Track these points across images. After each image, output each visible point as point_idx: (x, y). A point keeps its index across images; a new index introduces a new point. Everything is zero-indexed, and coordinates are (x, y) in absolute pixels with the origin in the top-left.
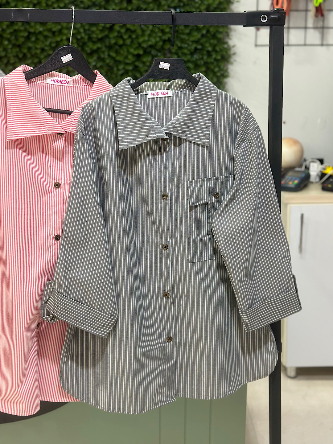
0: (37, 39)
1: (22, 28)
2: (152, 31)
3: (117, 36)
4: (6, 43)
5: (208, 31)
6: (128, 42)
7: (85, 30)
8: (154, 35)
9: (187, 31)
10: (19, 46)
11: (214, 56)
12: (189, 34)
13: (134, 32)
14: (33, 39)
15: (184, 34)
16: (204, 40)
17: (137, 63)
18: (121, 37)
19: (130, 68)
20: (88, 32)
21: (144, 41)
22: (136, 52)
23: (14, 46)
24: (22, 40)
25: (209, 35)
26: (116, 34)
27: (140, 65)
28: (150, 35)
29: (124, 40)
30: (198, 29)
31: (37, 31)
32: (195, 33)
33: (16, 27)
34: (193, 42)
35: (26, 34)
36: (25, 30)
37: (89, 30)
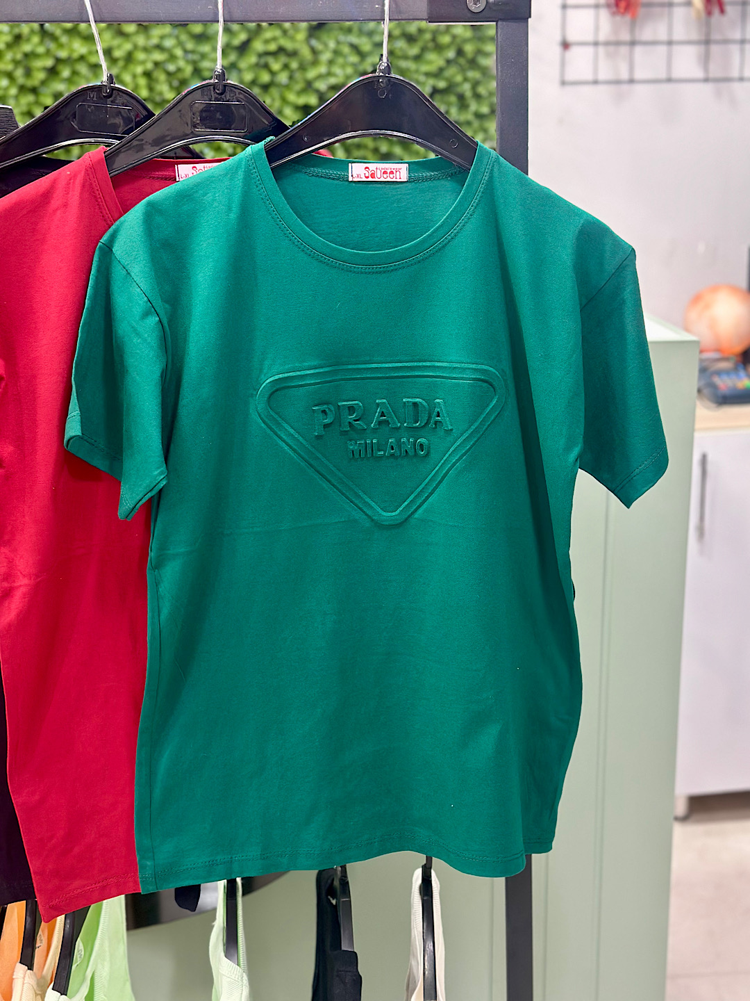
1: (41, 50)
2: (337, 53)
3: (257, 65)
5: (460, 52)
6: (283, 78)
7: (186, 51)
8: (340, 60)
9: (414, 51)
10: (34, 91)
11: (473, 106)
12: (417, 58)
13: (293, 54)
14: (66, 73)
15: (406, 57)
16: (451, 71)
18: (266, 66)
20: (190, 57)
21: (320, 77)
22: (302, 101)
23: (22, 89)
24: (40, 76)
25: (462, 61)
26: (253, 59)
28: (331, 62)
29: (273, 73)
30: (439, 48)
31: (75, 55)
32: (432, 56)
33: (27, 48)
34: (428, 74)
35: (49, 63)
36: (48, 53)
37: (193, 52)
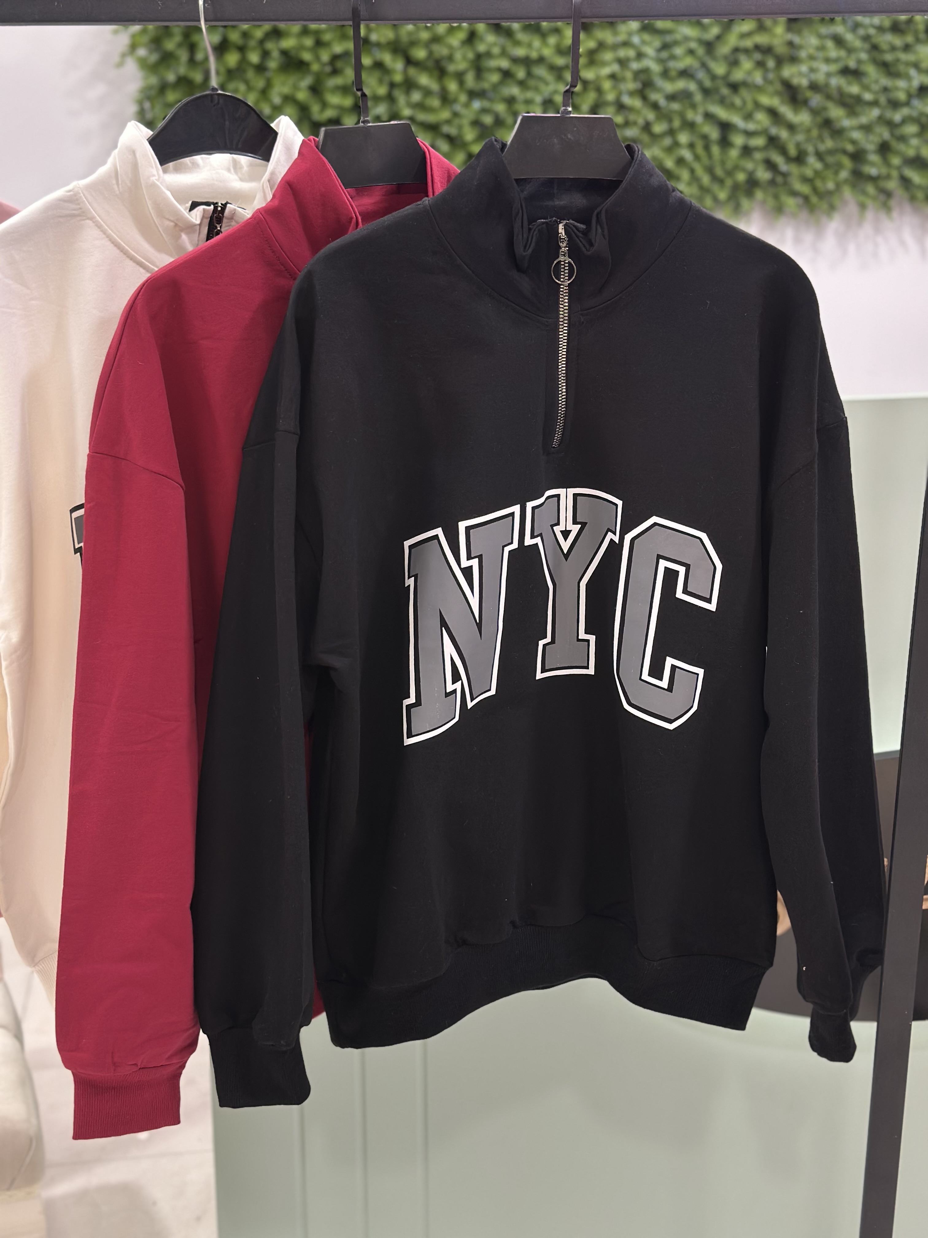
0: (529, 74)
1: (496, 49)
4: (452, 86)
14: (521, 74)
17: (774, 131)
19: (759, 142)
23: (473, 94)
24: (495, 78)
27: (784, 134)
31: (534, 55)
33: (482, 48)
35: (504, 63)
36: (504, 53)
